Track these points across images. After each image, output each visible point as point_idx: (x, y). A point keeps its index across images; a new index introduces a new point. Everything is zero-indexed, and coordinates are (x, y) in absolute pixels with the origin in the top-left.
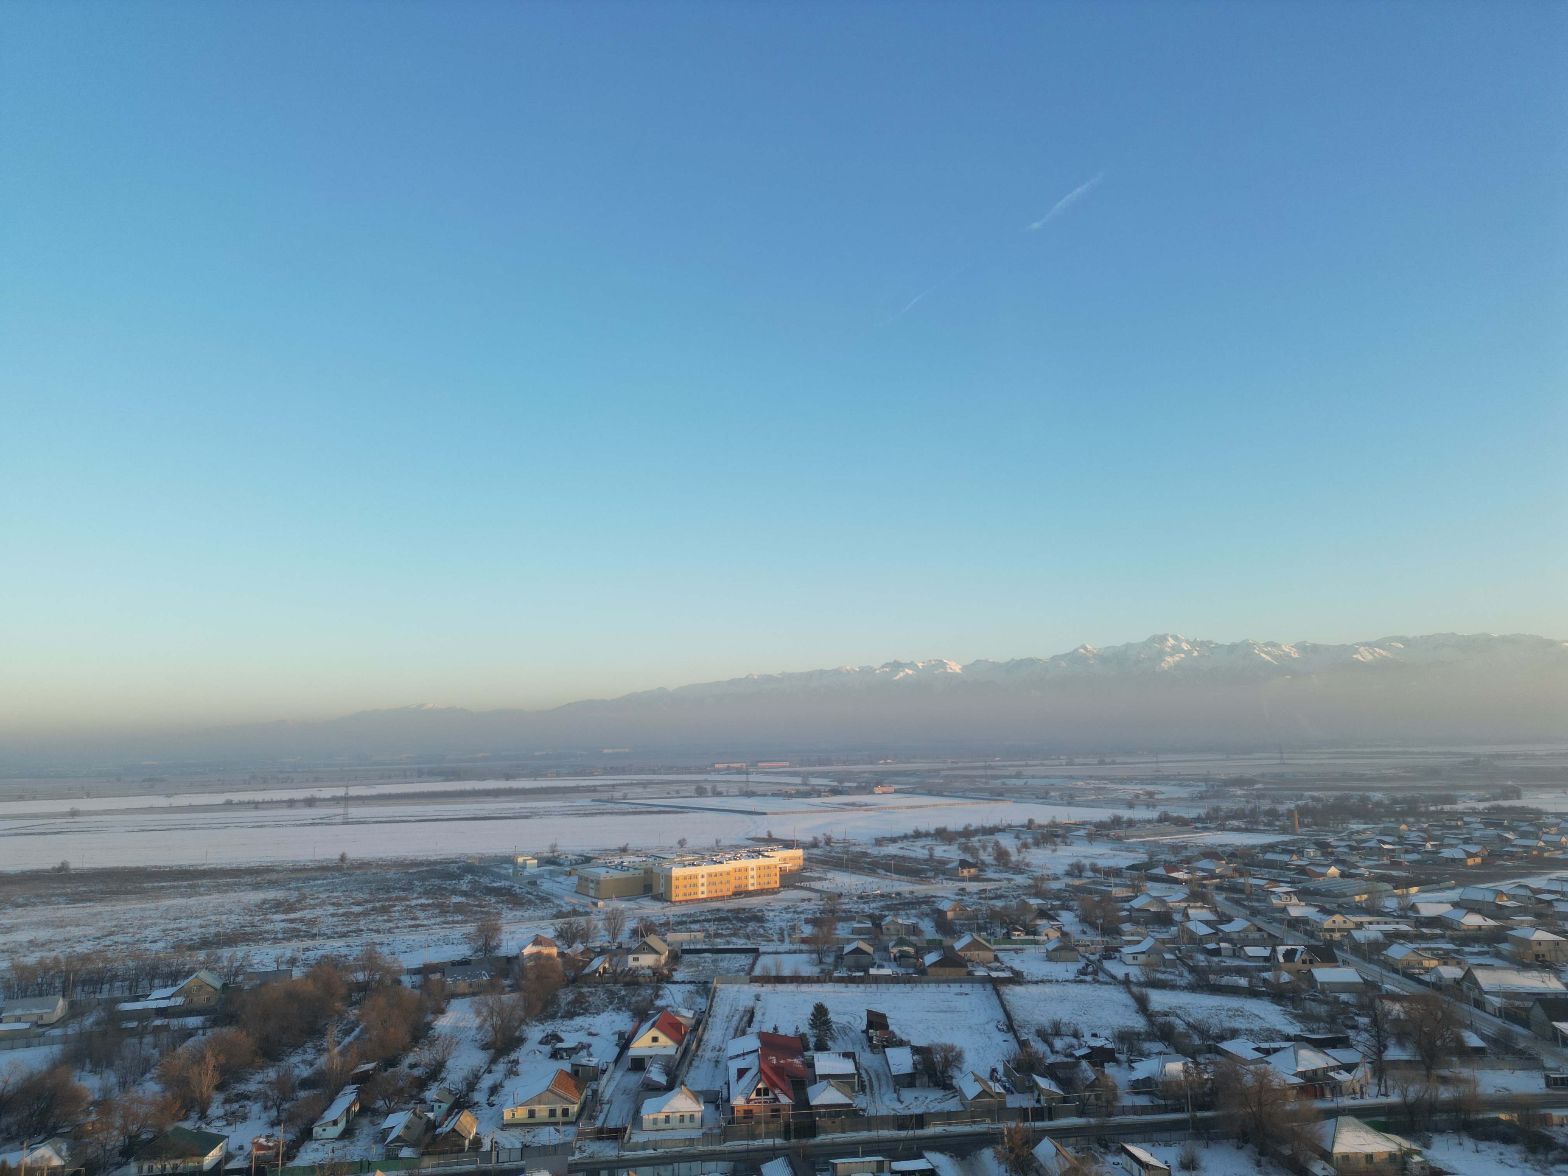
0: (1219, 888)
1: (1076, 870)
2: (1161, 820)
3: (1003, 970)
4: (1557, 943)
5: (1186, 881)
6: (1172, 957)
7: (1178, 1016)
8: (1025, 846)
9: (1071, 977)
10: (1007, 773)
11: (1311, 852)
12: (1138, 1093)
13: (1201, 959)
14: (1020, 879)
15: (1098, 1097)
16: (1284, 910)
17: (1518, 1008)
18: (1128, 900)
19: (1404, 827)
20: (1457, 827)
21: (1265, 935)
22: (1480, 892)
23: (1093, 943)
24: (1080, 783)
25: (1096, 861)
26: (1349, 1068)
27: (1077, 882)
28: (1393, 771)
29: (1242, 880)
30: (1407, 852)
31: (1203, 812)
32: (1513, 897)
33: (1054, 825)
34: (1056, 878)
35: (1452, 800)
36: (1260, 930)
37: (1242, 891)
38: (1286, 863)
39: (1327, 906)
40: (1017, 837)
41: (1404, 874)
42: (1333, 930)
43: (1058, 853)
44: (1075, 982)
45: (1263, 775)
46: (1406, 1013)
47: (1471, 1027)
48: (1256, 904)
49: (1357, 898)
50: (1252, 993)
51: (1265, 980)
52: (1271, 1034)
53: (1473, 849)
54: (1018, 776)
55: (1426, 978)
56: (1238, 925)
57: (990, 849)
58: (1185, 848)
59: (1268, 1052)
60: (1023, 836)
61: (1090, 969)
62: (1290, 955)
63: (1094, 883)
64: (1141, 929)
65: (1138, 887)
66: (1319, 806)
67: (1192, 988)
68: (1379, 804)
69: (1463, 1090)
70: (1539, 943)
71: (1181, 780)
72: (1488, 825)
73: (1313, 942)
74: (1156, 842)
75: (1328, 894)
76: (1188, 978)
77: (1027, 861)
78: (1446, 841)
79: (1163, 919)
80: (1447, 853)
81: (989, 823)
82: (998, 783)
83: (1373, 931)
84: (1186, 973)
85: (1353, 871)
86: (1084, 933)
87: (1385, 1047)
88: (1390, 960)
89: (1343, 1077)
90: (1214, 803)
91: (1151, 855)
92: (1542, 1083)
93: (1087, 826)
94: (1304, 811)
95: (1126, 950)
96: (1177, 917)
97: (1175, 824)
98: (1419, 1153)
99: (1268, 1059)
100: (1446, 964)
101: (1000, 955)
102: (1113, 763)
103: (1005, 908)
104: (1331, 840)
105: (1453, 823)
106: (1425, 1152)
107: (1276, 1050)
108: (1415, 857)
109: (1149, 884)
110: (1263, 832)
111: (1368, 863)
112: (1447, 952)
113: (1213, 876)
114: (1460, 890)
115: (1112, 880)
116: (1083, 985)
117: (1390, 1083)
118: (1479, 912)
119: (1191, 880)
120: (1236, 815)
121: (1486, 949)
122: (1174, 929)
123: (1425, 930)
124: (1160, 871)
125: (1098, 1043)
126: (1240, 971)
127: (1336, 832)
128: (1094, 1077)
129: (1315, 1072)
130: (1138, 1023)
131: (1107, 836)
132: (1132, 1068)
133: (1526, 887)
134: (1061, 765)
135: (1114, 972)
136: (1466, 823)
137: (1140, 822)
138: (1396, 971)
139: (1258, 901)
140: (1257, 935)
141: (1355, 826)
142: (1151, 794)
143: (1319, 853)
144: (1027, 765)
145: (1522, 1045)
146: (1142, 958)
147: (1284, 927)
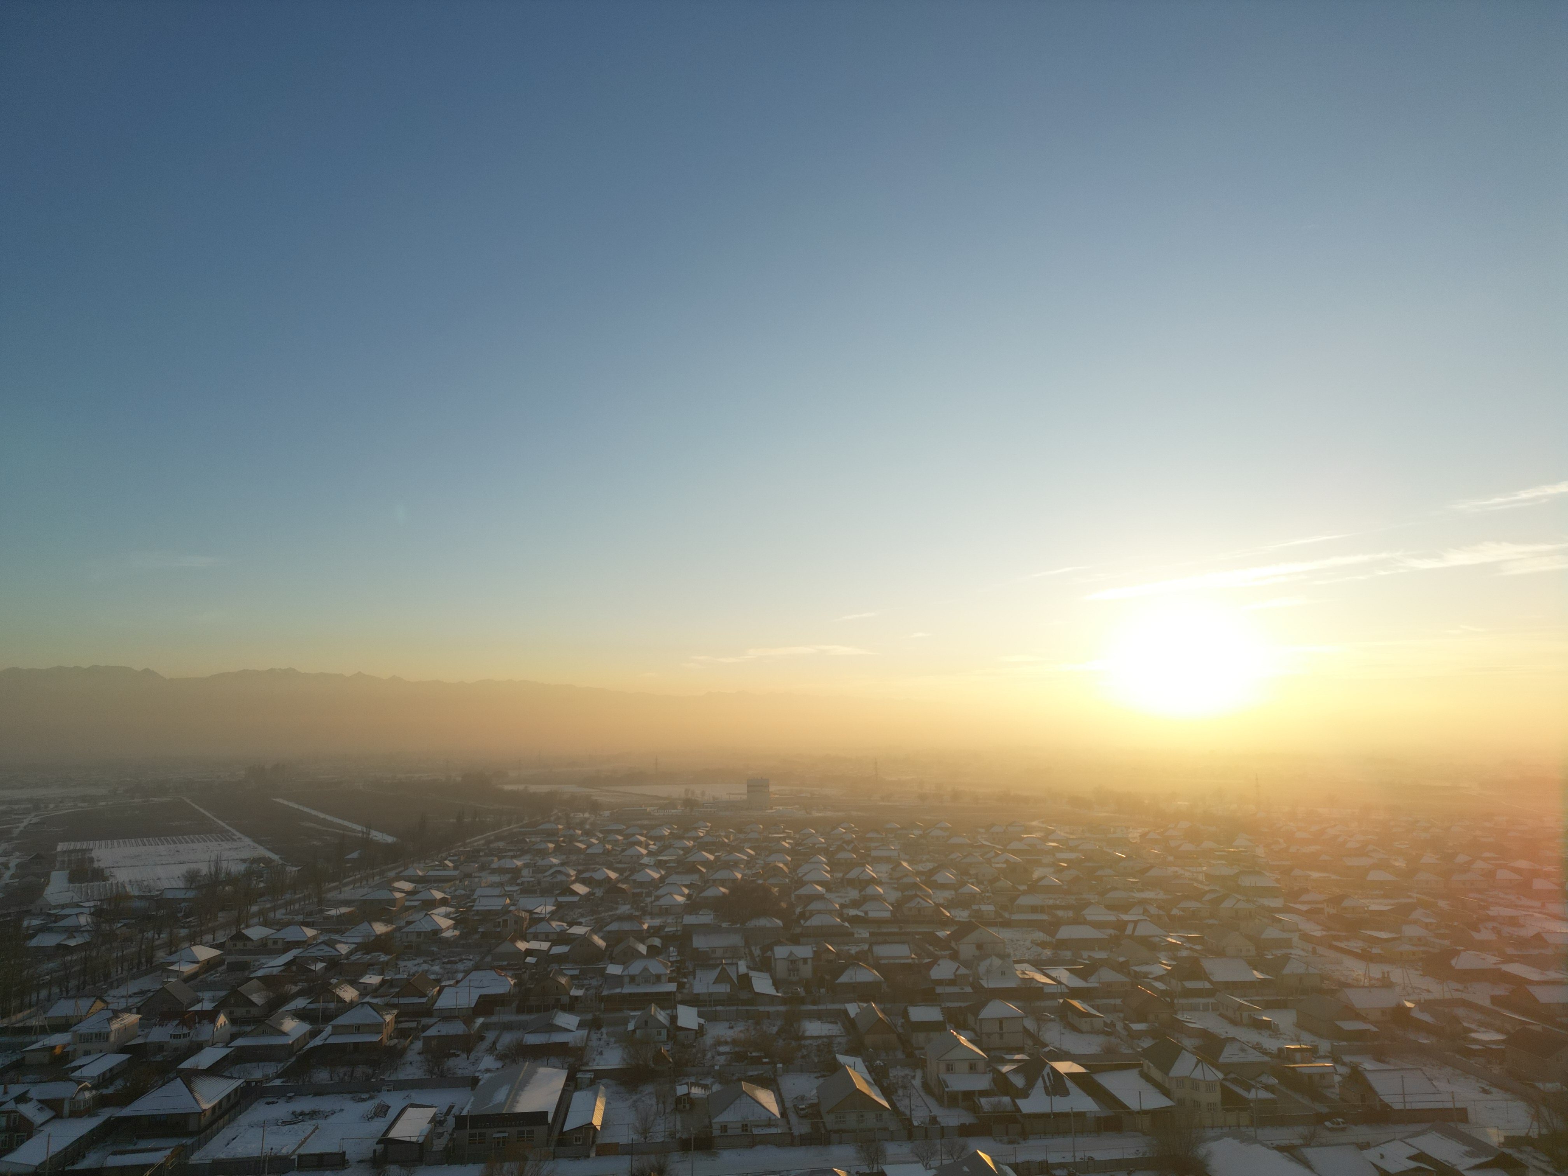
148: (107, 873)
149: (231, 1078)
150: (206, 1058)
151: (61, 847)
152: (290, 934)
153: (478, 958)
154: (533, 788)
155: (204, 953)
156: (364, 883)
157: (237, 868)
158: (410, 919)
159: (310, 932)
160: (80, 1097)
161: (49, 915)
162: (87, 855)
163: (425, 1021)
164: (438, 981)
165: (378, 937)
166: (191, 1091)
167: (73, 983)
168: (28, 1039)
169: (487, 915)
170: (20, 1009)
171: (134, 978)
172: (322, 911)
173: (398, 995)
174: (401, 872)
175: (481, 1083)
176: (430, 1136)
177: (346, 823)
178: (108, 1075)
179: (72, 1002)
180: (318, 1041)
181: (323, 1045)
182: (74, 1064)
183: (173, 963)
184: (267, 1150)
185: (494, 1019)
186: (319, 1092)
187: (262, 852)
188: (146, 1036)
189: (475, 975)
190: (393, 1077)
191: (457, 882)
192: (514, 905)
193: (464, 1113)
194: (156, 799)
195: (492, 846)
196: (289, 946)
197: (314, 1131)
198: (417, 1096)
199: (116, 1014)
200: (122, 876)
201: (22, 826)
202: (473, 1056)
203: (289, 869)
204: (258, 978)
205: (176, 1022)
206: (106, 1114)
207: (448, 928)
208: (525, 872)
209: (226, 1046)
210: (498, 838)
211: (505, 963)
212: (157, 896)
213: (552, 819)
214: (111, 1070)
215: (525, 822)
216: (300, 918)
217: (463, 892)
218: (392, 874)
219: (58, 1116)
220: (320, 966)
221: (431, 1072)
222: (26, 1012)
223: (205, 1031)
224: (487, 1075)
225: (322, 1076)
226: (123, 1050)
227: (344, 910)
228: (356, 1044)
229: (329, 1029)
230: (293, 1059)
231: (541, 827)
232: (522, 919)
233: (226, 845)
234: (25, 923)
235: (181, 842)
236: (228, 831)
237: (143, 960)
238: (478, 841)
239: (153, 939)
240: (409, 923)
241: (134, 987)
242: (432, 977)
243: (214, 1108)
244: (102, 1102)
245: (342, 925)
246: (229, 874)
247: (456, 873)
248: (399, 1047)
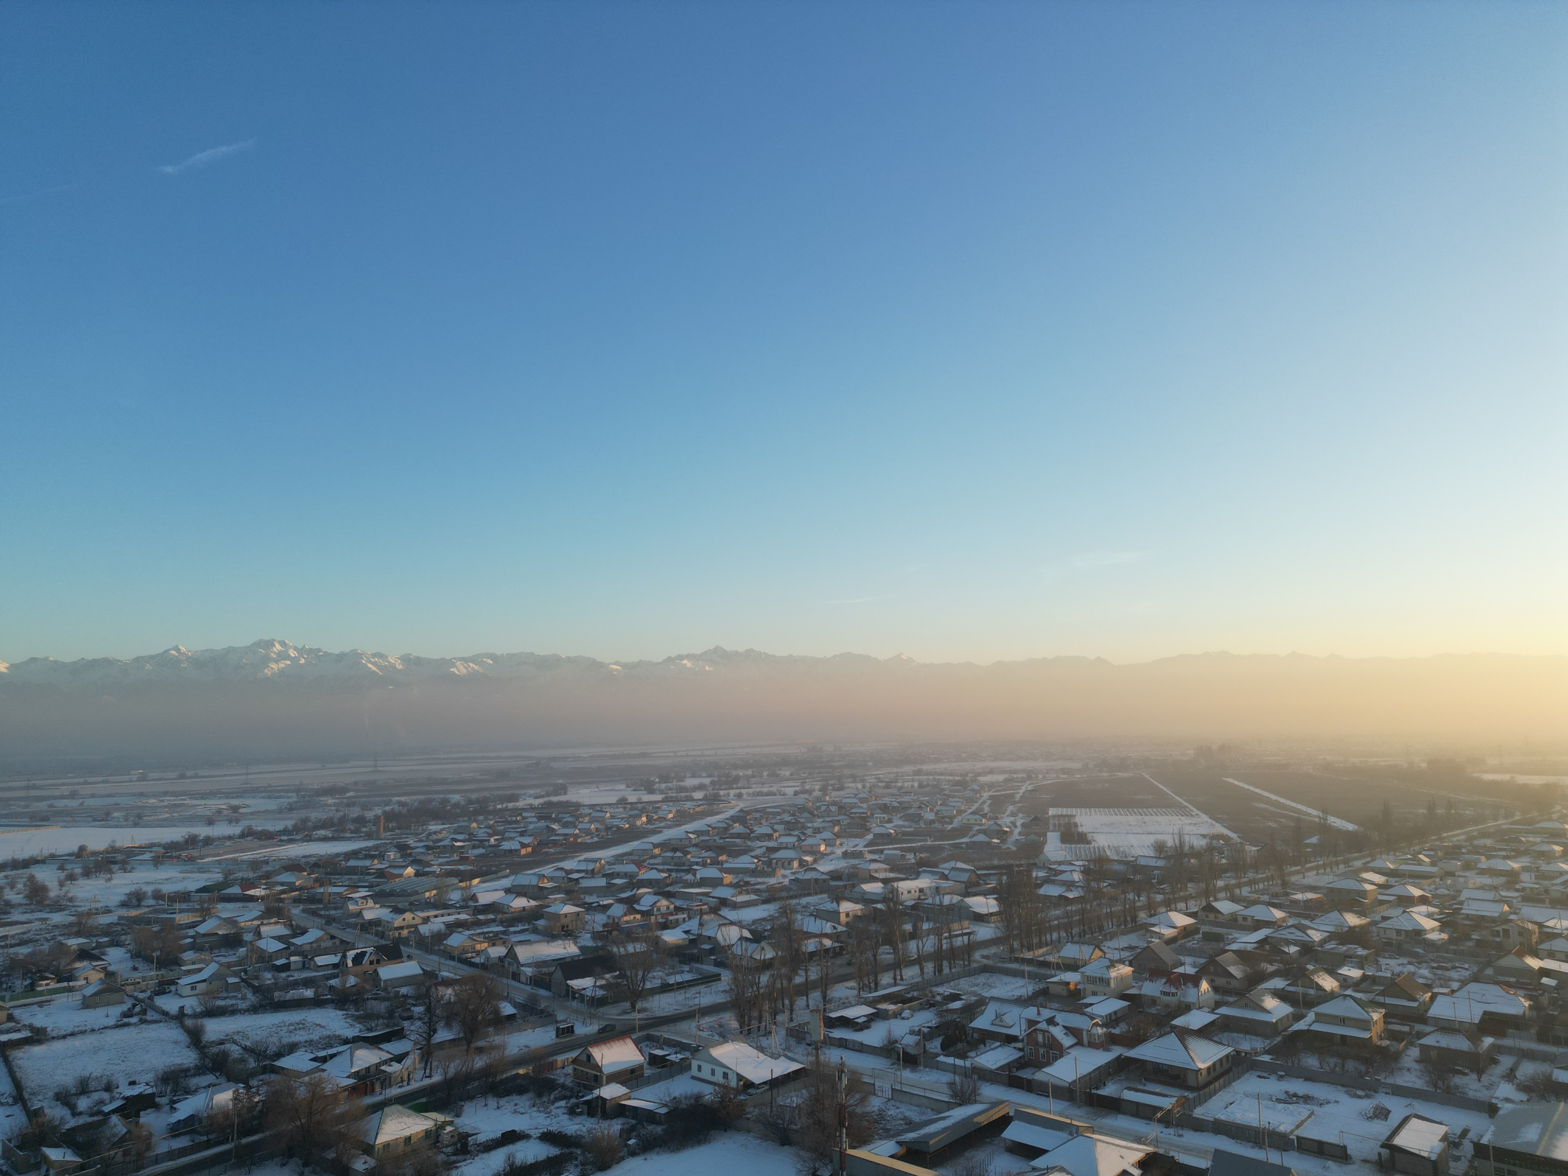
0: (297, 901)
1: (135, 899)
2: (243, 835)
3: (19, 1030)
4: (578, 914)
5: (262, 898)
6: (237, 980)
7: (235, 1042)
8: (71, 877)
9: (112, 1022)
10: (57, 793)
11: (392, 855)
12: (178, 1135)
13: (268, 977)
14: (57, 918)
15: (126, 1153)
16: (359, 914)
17: (545, 974)
18: (193, 925)
19: (474, 825)
20: (517, 822)
21: (337, 942)
22: (527, 878)
23: (144, 979)
24: (152, 801)
25: (160, 887)
26: (399, 1058)
27: (133, 913)
28: (471, 775)
29: (321, 890)
30: (474, 847)
31: (289, 824)
32: (551, 879)
33: (113, 850)
34: (107, 911)
35: (514, 798)
36: (333, 937)
37: (320, 901)
38: (367, 868)
39: (400, 905)
40: (61, 868)
41: (470, 868)
42: (402, 928)
43: (113, 882)
44: (116, 1027)
45: (356, 783)
46: (456, 995)
47: (507, 998)
48: (332, 912)
49: (427, 894)
50: (317, 1003)
51: (331, 988)
52: (331, 1041)
53: (527, 840)
54: (73, 795)
55: (477, 960)
56: (313, 934)
57: (20, 886)
58: (267, 862)
59: (324, 1060)
60: (69, 867)
61: (138, 1009)
62: (358, 959)
63: (155, 911)
64: (205, 956)
65: (208, 909)
66: (404, 810)
67: (254, 1010)
68: (456, 805)
69: (495, 1055)
70: (566, 915)
71: (270, 792)
72: (540, 818)
73: (383, 942)
74: (234, 860)
75: (403, 894)
76: (252, 998)
77: (70, 895)
78: (507, 835)
79: (233, 941)
80: (506, 846)
81: (23, 854)
82: (43, 806)
83: (438, 924)
84: (249, 995)
85: (427, 869)
86: (135, 969)
87: (435, 1031)
88: (449, 949)
89: (394, 1068)
90: (303, 813)
91: (227, 874)
92: (553, 1034)
93: (154, 849)
94: (390, 816)
95: (183, 981)
96: (248, 937)
97: (259, 839)
98: (451, 1123)
99: (324, 1067)
100: (494, 945)
101: (17, 1013)
102: (196, 776)
103: (31, 955)
104: (411, 842)
105: (514, 819)
106: (457, 1121)
107: (333, 1056)
108: (481, 851)
109: (220, 906)
110: (349, 839)
111: (441, 860)
112: (496, 934)
113: (292, 888)
114: (512, 878)
115: (177, 906)
116: (126, 1029)
117: (435, 1064)
118: (524, 895)
119: (268, 896)
120: (324, 825)
121: (526, 927)
122: (242, 951)
123: (481, 917)
124: (235, 890)
125: (135, 1091)
126: (307, 983)
127: (417, 834)
128: (125, 1130)
129: (368, 1069)
130: (188, 1058)
131: (178, 857)
132: (173, 1109)
133: (562, 869)
134: (131, 781)
135: (166, 1008)
136: (524, 818)
137: (219, 839)
138: (452, 958)
139: (335, 909)
140: (329, 943)
141: (433, 827)
142: (235, 809)
143: (398, 855)
144: (86, 783)
145: (543, 1005)
146: (201, 987)
147: (357, 932)
148: (1089, 837)
149: (1222, 1044)
150: (1196, 1019)
151: (1052, 812)
152: (1259, 912)
153: (1475, 969)
154: (1522, 779)
155: (1181, 920)
156: (1328, 870)
157: (1200, 843)
158: (1386, 914)
159: (1278, 914)
160: (1094, 1031)
161: (1050, 869)
162: (1072, 821)
163: (1419, 1027)
164: (1428, 987)
165: (1352, 929)
166: (1186, 1048)
167: (1075, 931)
168: (1048, 972)
169: (1480, 921)
170: (1040, 945)
171: (1124, 933)
172: (1287, 894)
173: (1382, 993)
174: (1368, 862)
175: (1501, 1112)
176: (1444, 1157)
177: (1299, 806)
178: (1113, 1017)
179: (1076, 947)
180: (1301, 1025)
181: (1309, 1031)
182: (1085, 1001)
183: (1154, 925)
184: (1264, 1123)
185: (1507, 1042)
186: (1310, 1077)
187: (1220, 829)
188: (1140, 988)
189: (1473, 987)
190: (1390, 1081)
191: (1438, 880)
192: (1515, 913)
193: (1484, 1141)
194: (1120, 774)
195: (1476, 842)
196: (1259, 925)
197: (1310, 1116)
198: (1420, 1107)
199: (1112, 964)
200: (1102, 841)
201: (1021, 791)
202: (1485, 1078)
203: (1248, 848)
204: (1233, 951)
205: (1164, 980)
206: (1117, 1051)
207: (1433, 930)
208: (1525, 877)
209: (1212, 1011)
210: (1484, 835)
211: (1513, 980)
212: (1132, 862)
213: (1555, 816)
214: (1115, 1012)
215: (1517, 818)
216: (1266, 898)
217: (1446, 892)
218: (1358, 864)
219: (1079, 1043)
220: (1293, 949)
221: (1435, 1086)
222: (1045, 949)
223: (1190, 994)
224: (1509, 1106)
225: (1311, 1062)
226: (1123, 997)
227: (1310, 896)
228: (1343, 1037)
229: (1311, 1016)
230: (1279, 1039)
231: (1538, 825)
232: (1530, 932)
233: (1185, 820)
234: (1034, 874)
235: (1146, 815)
236: (1186, 807)
237: (1129, 919)
238: (1457, 836)
239: (1134, 902)
240: (1385, 919)
241: (1124, 941)
242: (1421, 981)
243: (1209, 1069)
244: (1112, 1040)
245: (1311, 911)
246: (1192, 847)
247: (1434, 869)
248: (1392, 1049)
